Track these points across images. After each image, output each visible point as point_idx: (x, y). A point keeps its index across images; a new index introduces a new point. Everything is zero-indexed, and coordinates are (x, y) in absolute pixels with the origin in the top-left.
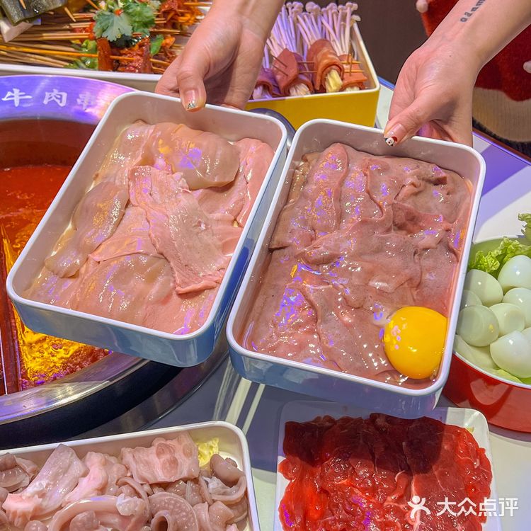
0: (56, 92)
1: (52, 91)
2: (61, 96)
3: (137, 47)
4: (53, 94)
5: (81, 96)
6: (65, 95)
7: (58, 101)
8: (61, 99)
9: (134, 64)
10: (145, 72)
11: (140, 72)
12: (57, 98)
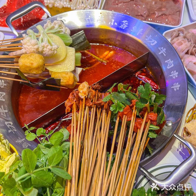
1: (172, 61)
5: (175, 71)
12: (170, 64)
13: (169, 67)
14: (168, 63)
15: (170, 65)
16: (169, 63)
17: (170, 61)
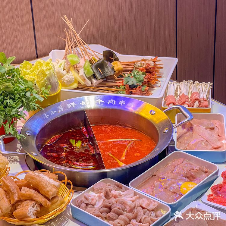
0: (112, 100)
2: (114, 101)
3: (138, 87)
4: (111, 101)
5: (120, 102)
6: (115, 101)
7: (113, 103)
8: (114, 103)
9: (137, 93)
10: (140, 95)
11: (138, 95)
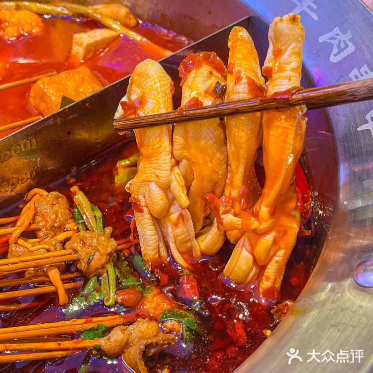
13: (335, 55)
14: (332, 42)
15: (341, 50)
16: (335, 42)
17: (337, 35)
